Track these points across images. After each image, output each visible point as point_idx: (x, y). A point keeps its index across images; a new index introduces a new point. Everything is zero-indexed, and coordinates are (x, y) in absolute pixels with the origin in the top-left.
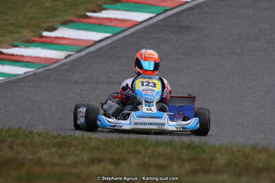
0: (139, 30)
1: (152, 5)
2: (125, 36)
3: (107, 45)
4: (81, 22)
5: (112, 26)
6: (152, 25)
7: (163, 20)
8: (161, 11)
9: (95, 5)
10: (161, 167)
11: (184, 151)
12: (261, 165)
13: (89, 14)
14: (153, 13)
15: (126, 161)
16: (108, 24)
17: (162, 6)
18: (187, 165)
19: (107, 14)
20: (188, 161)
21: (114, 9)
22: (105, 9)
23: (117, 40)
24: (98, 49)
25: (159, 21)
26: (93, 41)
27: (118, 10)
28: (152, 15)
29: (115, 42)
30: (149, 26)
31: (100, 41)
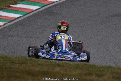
0: (35, 13)
1: (38, 2)
2: (29, 16)
3: (22, 20)
4: (8, 9)
5: (22, 11)
6: (40, 12)
7: (45, 9)
8: (43, 6)
9: (13, 2)
13: (11, 5)
14: (40, 6)
16: (20, 10)
17: (43, 3)
19: (19, 6)
21: (22, 4)
22: (18, 4)
23: (26, 18)
24: (18, 21)
25: (43, 10)
26: (15, 18)
27: (24, 4)
30: (39, 12)
31: (18, 18)
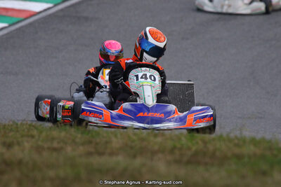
0: (37, 20)
5: (8, 16)
10: (55, 149)
11: (79, 136)
12: (156, 147)
14: (52, 3)
15: (19, 144)
16: (4, 14)
18: (81, 148)
20: (83, 144)
25: (57, 12)
28: (50, 5)
29: (11, 32)
30: (46, 16)
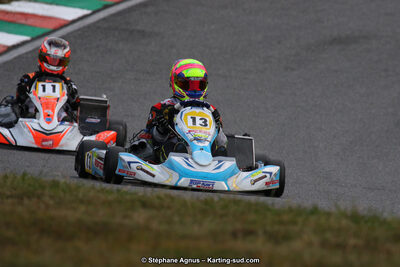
0: (72, 32)
3: (27, 53)
6: (89, 27)
7: (104, 19)
8: (99, 7)
16: (23, 21)
19: (19, 6)
25: (98, 22)
26: (4, 46)
28: (86, 12)
30: (84, 27)
31: (14, 47)
